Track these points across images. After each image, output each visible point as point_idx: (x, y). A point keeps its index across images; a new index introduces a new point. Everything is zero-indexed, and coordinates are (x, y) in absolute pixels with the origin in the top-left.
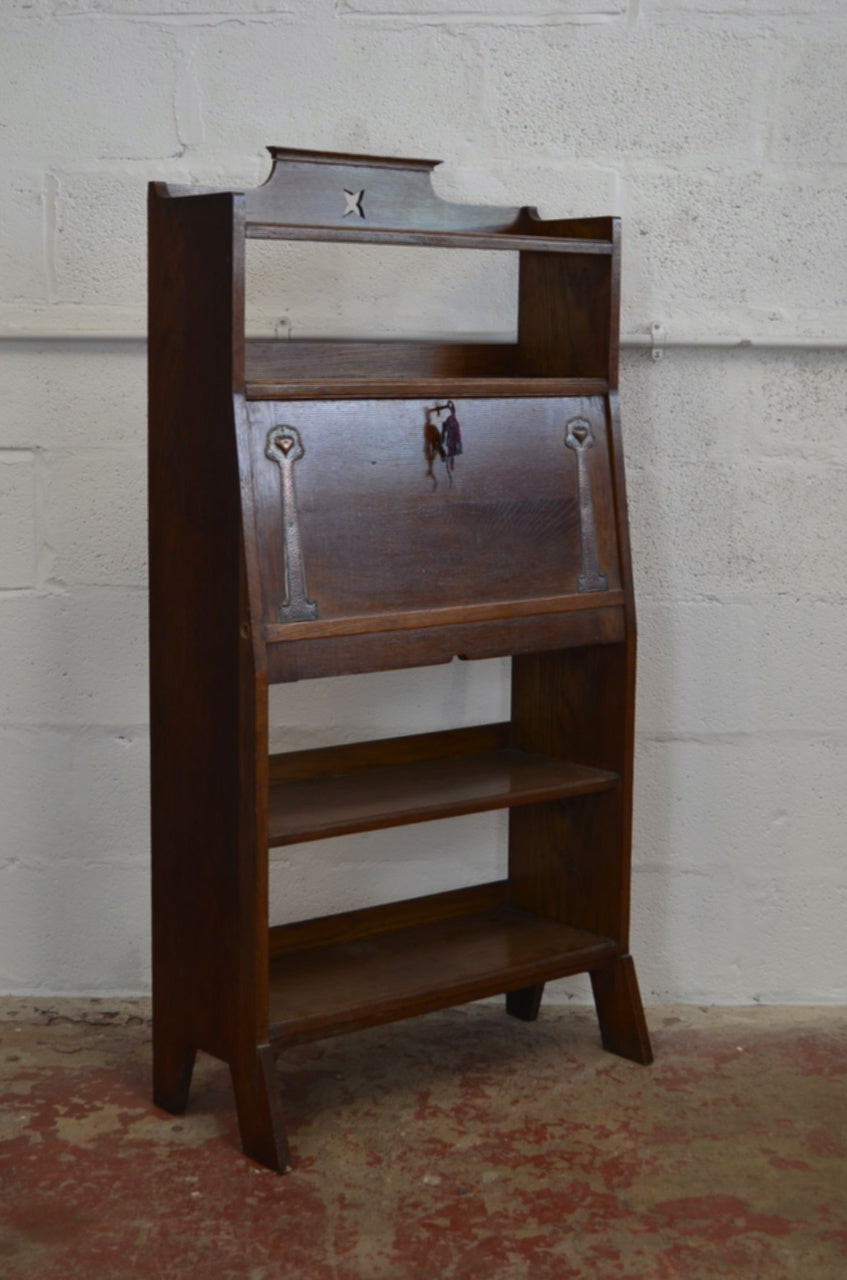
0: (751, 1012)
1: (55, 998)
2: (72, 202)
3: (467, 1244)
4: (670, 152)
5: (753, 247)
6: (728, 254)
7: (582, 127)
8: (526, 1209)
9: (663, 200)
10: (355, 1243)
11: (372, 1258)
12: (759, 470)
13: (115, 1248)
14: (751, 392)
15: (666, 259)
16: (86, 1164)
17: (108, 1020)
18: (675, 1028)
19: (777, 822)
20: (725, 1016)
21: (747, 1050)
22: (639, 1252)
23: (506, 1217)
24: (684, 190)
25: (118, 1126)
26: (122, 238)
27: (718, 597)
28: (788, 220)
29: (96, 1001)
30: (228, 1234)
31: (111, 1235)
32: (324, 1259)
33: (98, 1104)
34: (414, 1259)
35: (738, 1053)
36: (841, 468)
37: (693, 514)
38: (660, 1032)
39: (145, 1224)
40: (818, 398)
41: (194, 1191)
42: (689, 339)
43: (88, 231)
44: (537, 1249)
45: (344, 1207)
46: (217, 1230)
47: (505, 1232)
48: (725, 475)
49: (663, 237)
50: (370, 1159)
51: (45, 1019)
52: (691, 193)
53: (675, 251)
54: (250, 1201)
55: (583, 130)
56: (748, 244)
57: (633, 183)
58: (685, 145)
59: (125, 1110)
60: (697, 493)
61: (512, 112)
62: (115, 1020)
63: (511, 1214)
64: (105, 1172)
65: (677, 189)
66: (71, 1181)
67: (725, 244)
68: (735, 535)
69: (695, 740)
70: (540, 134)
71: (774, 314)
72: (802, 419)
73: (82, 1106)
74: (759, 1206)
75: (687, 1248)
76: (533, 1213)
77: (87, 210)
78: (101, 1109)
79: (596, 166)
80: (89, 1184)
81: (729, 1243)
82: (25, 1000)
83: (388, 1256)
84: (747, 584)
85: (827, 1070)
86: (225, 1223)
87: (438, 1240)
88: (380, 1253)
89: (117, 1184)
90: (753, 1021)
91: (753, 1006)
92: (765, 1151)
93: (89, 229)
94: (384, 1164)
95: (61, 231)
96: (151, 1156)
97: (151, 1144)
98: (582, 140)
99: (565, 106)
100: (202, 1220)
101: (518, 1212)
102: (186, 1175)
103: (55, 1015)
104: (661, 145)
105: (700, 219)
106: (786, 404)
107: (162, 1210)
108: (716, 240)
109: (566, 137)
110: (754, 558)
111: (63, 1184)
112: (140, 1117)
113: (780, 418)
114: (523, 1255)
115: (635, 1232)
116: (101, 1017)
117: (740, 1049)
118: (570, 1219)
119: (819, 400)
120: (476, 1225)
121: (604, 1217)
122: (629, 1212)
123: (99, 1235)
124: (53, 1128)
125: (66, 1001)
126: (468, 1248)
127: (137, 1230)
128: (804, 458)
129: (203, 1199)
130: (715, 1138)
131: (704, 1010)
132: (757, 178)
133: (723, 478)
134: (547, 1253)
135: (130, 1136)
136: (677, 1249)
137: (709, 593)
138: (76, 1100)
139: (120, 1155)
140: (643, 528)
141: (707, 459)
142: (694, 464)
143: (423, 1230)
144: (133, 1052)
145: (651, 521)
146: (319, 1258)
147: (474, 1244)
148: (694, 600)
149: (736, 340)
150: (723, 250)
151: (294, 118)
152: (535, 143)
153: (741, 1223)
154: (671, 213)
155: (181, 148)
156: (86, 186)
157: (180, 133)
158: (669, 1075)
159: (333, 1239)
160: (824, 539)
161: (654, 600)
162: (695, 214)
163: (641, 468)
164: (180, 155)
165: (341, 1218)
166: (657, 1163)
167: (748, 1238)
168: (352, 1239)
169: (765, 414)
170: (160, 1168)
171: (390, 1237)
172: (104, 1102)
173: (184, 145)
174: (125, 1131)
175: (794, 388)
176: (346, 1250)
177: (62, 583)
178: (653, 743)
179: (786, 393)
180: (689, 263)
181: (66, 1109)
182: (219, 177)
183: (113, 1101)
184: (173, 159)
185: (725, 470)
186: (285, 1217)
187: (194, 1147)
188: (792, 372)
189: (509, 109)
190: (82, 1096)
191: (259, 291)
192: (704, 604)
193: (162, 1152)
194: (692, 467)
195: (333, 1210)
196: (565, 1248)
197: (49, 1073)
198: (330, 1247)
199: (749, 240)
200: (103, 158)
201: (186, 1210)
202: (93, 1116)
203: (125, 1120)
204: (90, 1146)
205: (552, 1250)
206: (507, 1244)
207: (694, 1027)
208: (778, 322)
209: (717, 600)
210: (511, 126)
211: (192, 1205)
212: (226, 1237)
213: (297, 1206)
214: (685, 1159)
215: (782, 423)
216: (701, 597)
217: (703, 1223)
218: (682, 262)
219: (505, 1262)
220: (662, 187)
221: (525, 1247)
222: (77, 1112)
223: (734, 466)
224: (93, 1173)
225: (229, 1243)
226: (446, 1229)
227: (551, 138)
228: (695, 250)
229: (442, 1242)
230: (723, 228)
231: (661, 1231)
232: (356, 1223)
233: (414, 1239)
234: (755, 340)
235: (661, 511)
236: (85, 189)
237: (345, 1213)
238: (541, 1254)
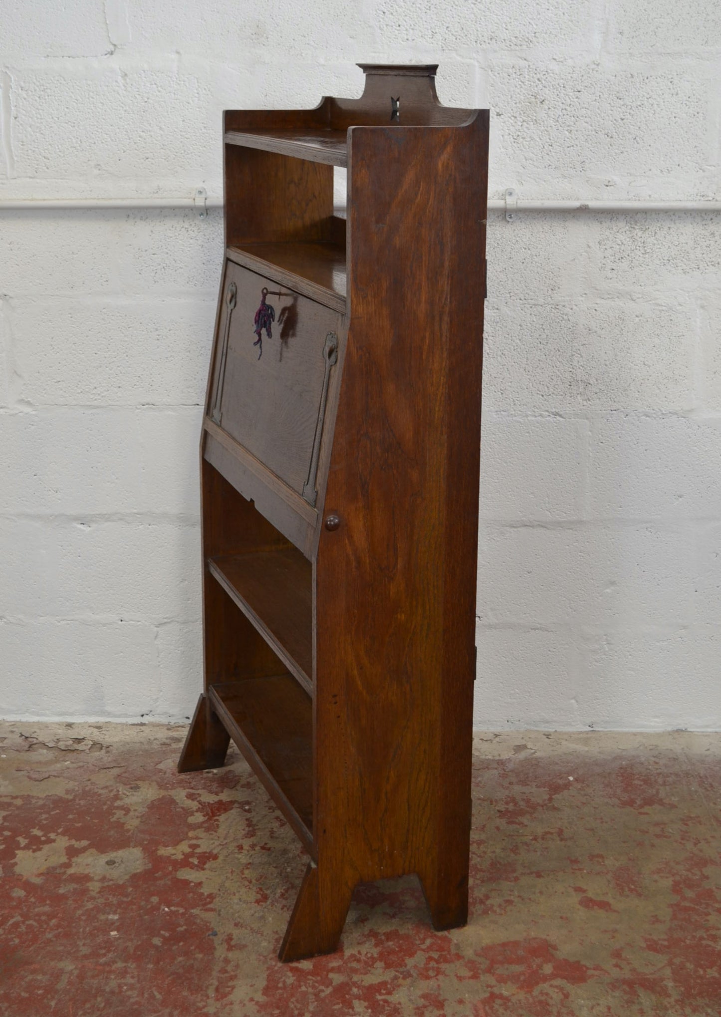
0: (585, 738)
1: (38, 723)
2: (24, 94)
3: (323, 991)
4: (521, 45)
5: (591, 126)
6: (570, 132)
7: (447, 25)
8: (375, 952)
9: (516, 87)
10: (233, 987)
11: (244, 1005)
12: (596, 310)
13: (40, 992)
14: (589, 247)
15: (518, 136)
16: (33, 900)
17: (76, 746)
18: (522, 755)
19: (608, 590)
20: (564, 742)
21: (576, 780)
22: (461, 1002)
23: (359, 961)
24: (533, 77)
25: (64, 859)
26: (66, 123)
27: (561, 413)
28: (621, 102)
29: (70, 725)
30: (133, 977)
31: (39, 977)
32: (204, 1007)
33: (52, 836)
34: (278, 1008)
35: (570, 783)
36: (664, 308)
37: (541, 346)
38: (509, 760)
39: (68, 966)
40: (645, 251)
41: (112, 931)
42: (537, 204)
43: (38, 118)
44: (379, 997)
45: (230, 948)
46: (123, 973)
47: (356, 978)
48: (566, 315)
49: (515, 117)
50: (259, 896)
51: (26, 745)
52: (539, 80)
53: (525, 129)
54: (157, 941)
55: (447, 27)
56: (587, 123)
57: (490, 73)
58: (534, 40)
59: (73, 842)
60: (544, 329)
61: (387, 13)
62: (80, 747)
63: (363, 958)
64: (47, 909)
65: (527, 76)
66: (18, 918)
67: (568, 124)
68: (575, 363)
69: (542, 526)
70: (411, 31)
71: (609, 182)
72: (632, 268)
73: (39, 838)
74: (567, 950)
75: (501, 996)
76: (381, 957)
77: (36, 101)
78: (54, 841)
79: (459, 58)
80: (31, 922)
81: (536, 992)
82: (14, 724)
83: (257, 1003)
84: (585, 403)
85: (639, 802)
86: (132, 966)
87: (300, 986)
88: (252, 1000)
89: (54, 922)
90: (586, 749)
91: (587, 733)
92: (578, 890)
93: (39, 116)
94: (269, 902)
95: (16, 118)
96: (85, 892)
97: (87, 878)
98: (446, 36)
99: (432, 6)
100: (114, 962)
101: (369, 955)
102: (109, 914)
103: (35, 741)
104: (513, 39)
105: (547, 102)
106: (618, 256)
107: (85, 950)
108: (560, 120)
109: (434, 33)
110: (591, 382)
111: (11, 921)
112: (84, 850)
113: (613, 268)
114: (366, 1004)
115: (460, 979)
116: (71, 742)
117: (571, 778)
118: (410, 962)
119: (646, 253)
120: (332, 970)
121: (437, 962)
122: (459, 957)
123: (30, 977)
124: (12, 861)
125: (46, 726)
126: (322, 995)
127: (62, 971)
128: (633, 300)
129: (119, 938)
130: (539, 875)
131: (548, 736)
132: (595, 66)
133: (566, 317)
134: (386, 1001)
135: (71, 871)
136: (493, 996)
137: (554, 410)
138: (36, 832)
139: (61, 891)
140: (499, 358)
141: (552, 302)
142: (541, 306)
143: (290, 974)
144: (89, 780)
145: (506, 352)
146: (200, 1005)
147: (329, 990)
148: (541, 415)
149: (576, 204)
150: (566, 128)
151: (205, 20)
152: (407, 39)
153: (548, 969)
154: (522, 97)
155: (112, 48)
156: (35, 81)
157: (110, 35)
158: (511, 807)
159: (216, 983)
160: (649, 366)
161: (508, 416)
162: (543, 98)
163: (497, 309)
164: (112, 53)
165: (227, 961)
166: (489, 902)
167: (551, 986)
168: (230, 984)
169: (600, 265)
170: (90, 905)
171: (262, 983)
172: (58, 834)
173: (115, 45)
174: (68, 865)
175: (625, 242)
176: (225, 995)
177: (29, 403)
178: (507, 528)
179: (618, 247)
180: (538, 139)
181: (27, 841)
182: (144, 71)
183: (64, 834)
184: (106, 57)
185: (567, 310)
186: (181, 959)
187: (121, 882)
188: (623, 230)
189: (385, 11)
190: (41, 828)
191: (181, 167)
192: (548, 418)
193: (94, 887)
194: (539, 308)
195: (221, 952)
196: (400, 997)
197: (19, 802)
198: (211, 993)
199: (588, 120)
200: (48, 56)
201: (104, 951)
202: (46, 848)
203: (72, 852)
204: (38, 881)
205: (390, 998)
206: (355, 990)
207: (538, 754)
208: (612, 187)
209: (560, 416)
210: (387, 25)
211: (109, 945)
212: (132, 981)
213: (193, 948)
214: (512, 898)
215: (615, 272)
216: (547, 414)
217: (517, 968)
218: (532, 138)
219: (350, 1010)
220: (514, 75)
221: (369, 994)
222: (35, 844)
223: (574, 307)
224: (37, 910)
225: (131, 987)
226: (309, 973)
227: (420, 34)
228: (543, 128)
229: (303, 988)
230: (565, 109)
231: (482, 978)
232: (237, 966)
233: (280, 985)
234: (592, 204)
235: (514, 344)
236: (34, 83)
237: (230, 955)
238: (381, 1003)
